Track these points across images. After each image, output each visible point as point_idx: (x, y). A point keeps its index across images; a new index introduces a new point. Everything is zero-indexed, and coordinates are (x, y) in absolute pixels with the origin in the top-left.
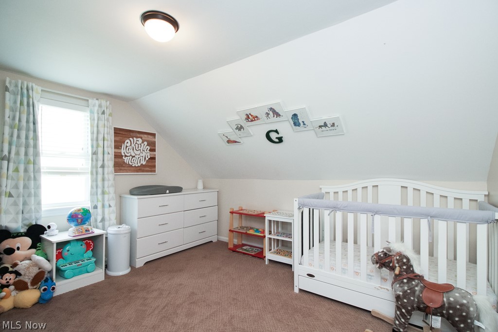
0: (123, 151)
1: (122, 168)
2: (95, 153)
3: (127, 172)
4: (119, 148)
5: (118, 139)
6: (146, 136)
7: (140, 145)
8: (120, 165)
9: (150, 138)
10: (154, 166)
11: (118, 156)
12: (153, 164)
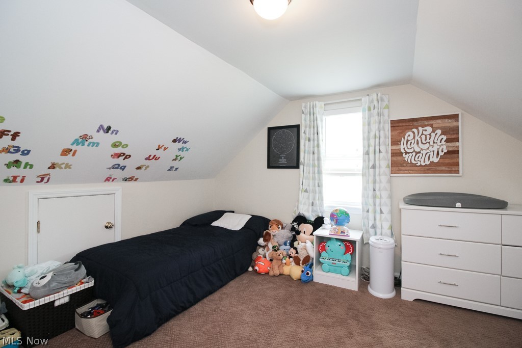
0: (402, 147)
1: (403, 168)
2: (367, 153)
3: (409, 173)
4: (398, 144)
5: (396, 133)
6: (439, 121)
7: (428, 137)
8: (399, 164)
9: (449, 123)
10: (457, 164)
11: (396, 154)
12: (454, 161)
